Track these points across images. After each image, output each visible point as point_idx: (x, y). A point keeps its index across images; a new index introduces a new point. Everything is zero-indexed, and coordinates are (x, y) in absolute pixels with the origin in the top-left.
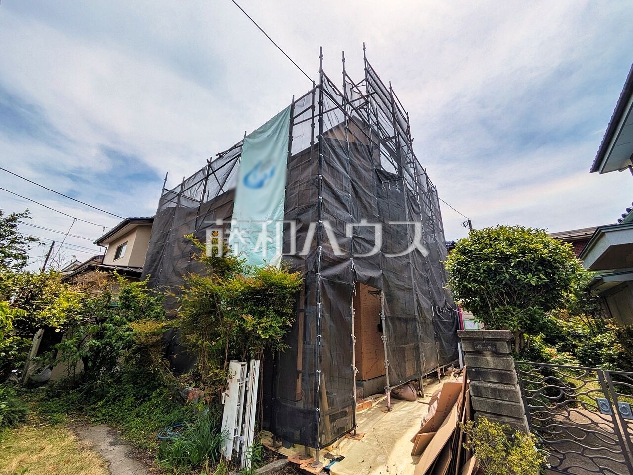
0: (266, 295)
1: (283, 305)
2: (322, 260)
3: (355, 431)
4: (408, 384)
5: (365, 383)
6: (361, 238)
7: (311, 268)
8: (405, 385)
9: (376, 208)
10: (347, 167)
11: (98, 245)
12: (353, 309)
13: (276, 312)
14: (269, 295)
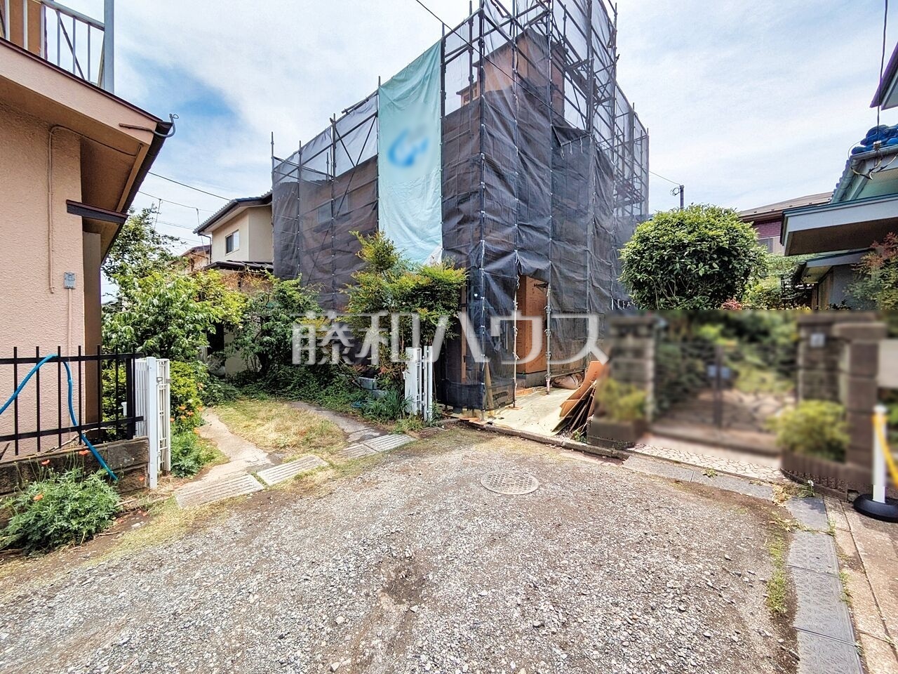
0: (435, 291)
1: (450, 299)
2: (486, 255)
3: (514, 405)
4: (570, 375)
5: (527, 375)
6: (529, 226)
7: (473, 263)
8: (567, 375)
9: (550, 184)
10: (514, 133)
11: (200, 235)
12: (516, 303)
13: (444, 306)
14: (438, 291)
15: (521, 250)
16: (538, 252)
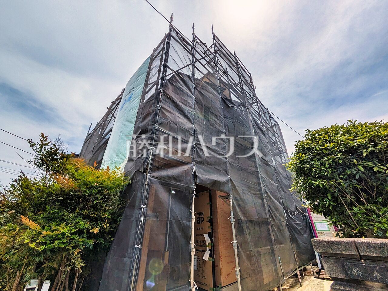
9: (223, 125)
12: (193, 213)
15: (197, 163)
16: (217, 167)
